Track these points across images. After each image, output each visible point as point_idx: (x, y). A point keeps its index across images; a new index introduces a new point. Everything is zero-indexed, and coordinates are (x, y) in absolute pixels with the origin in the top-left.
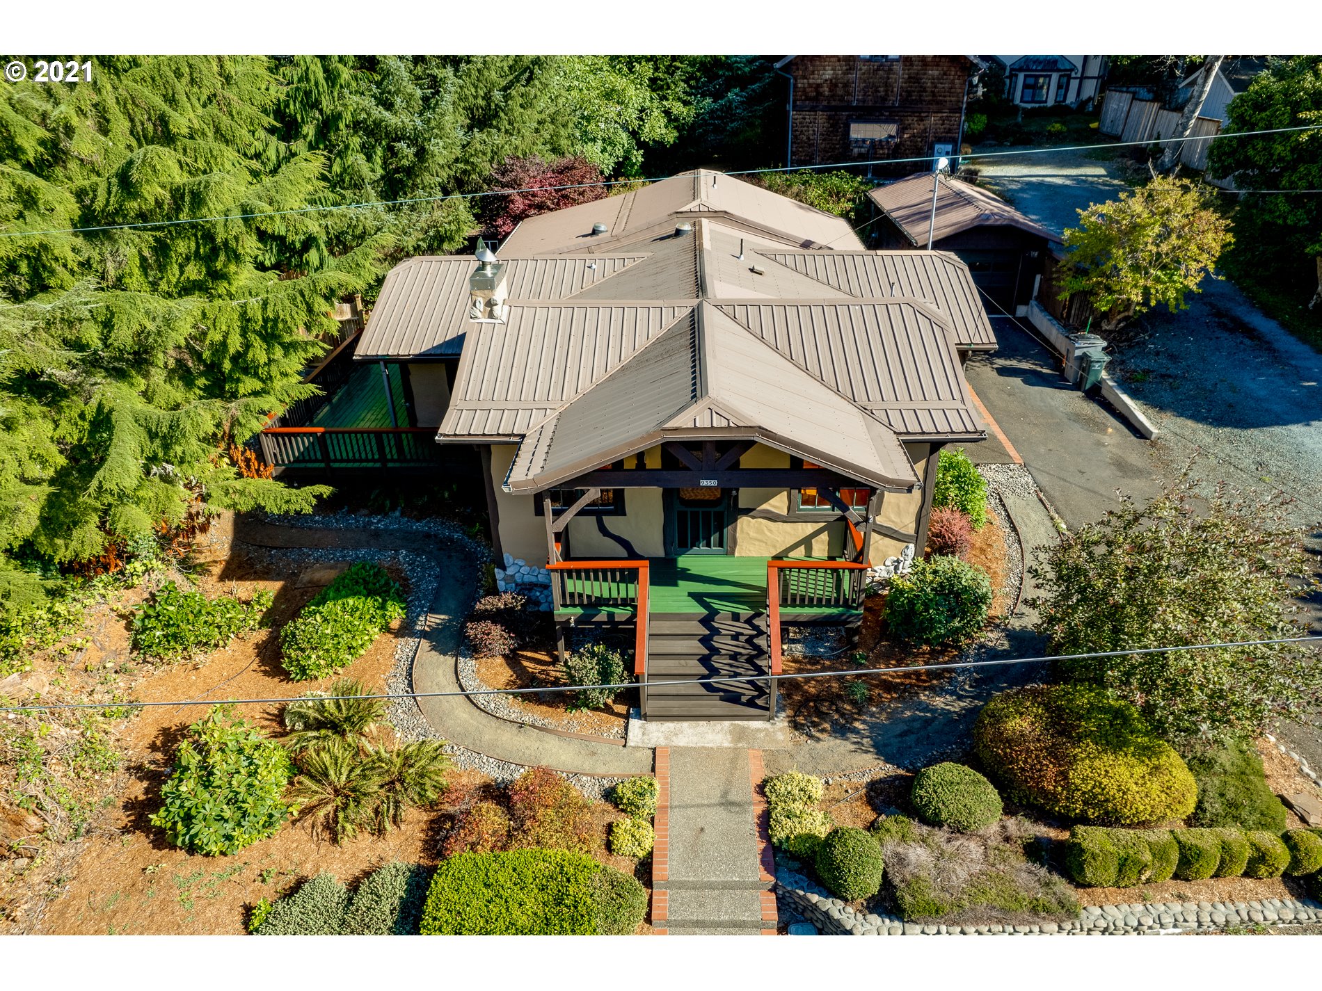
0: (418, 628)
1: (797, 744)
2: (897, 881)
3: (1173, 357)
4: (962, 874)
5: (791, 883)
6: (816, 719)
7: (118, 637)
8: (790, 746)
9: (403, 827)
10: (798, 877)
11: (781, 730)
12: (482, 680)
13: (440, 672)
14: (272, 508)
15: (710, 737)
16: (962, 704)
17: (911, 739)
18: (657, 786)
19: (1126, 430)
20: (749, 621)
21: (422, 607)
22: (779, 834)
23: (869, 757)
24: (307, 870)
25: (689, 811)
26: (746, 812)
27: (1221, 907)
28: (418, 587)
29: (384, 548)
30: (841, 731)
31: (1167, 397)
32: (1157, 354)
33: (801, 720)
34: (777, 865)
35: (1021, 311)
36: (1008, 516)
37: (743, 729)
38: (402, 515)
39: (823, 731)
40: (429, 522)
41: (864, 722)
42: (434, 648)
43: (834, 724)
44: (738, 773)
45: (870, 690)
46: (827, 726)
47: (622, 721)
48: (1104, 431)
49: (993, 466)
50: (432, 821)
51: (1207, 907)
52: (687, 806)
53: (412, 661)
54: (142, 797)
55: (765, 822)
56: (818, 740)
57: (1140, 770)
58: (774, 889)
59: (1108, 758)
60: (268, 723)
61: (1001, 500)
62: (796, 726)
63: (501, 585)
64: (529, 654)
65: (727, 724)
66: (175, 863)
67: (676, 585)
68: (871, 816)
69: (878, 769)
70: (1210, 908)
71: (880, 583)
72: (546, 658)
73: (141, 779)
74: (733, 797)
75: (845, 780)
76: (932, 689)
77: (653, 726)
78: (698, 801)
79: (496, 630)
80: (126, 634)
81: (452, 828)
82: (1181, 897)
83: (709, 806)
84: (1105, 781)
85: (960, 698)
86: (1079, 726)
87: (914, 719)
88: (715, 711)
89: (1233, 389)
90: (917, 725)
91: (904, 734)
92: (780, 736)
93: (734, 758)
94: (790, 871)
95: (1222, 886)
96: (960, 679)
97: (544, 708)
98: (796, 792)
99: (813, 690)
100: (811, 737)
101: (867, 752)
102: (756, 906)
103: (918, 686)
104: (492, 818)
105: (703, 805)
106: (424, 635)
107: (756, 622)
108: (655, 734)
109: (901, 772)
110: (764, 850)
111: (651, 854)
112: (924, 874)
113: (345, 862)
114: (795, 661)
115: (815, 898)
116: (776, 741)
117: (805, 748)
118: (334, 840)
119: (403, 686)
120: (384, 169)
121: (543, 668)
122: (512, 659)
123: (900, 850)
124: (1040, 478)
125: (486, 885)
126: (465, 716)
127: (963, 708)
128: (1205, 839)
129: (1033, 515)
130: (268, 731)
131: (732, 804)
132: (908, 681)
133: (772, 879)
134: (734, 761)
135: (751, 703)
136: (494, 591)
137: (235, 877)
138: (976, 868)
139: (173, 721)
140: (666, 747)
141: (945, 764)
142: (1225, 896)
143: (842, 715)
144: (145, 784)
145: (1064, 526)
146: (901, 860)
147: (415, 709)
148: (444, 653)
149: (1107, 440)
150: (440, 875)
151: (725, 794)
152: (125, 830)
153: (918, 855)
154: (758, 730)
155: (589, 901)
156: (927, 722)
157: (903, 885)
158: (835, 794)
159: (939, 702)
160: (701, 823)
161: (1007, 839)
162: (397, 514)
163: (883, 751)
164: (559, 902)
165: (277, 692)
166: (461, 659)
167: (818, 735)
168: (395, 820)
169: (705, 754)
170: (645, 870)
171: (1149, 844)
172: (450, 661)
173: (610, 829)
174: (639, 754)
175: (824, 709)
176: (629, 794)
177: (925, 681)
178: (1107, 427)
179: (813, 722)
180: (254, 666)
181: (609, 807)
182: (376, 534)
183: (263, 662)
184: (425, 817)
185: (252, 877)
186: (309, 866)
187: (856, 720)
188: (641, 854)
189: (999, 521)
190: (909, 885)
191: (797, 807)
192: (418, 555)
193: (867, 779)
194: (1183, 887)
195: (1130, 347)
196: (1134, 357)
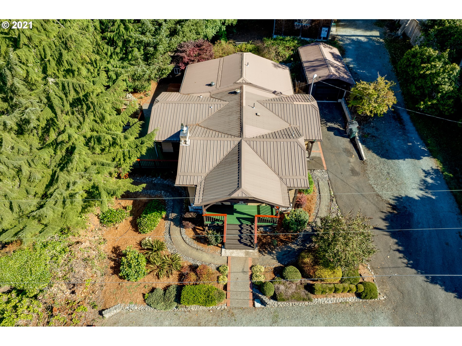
0: (170, 218)
1: (260, 256)
2: (277, 293)
3: (377, 129)
4: (290, 292)
5: (255, 292)
6: (264, 250)
7: (96, 221)
8: (258, 257)
9: (173, 275)
10: (257, 290)
11: (256, 252)
12: (187, 235)
13: (177, 232)
14: (131, 191)
15: (240, 254)
16: (298, 247)
17: (285, 256)
18: (228, 268)
19: (358, 156)
20: (250, 226)
21: (170, 210)
22: (254, 281)
23: (275, 260)
24: (154, 285)
25: (235, 274)
26: (247, 274)
27: (341, 299)
28: (168, 203)
29: (157, 190)
30: (270, 253)
31: (372, 145)
32: (373, 127)
33: (261, 250)
34: (253, 287)
35: (339, 101)
36: (319, 189)
37: (248, 252)
38: (161, 178)
39: (266, 253)
40: (168, 181)
41: (275, 251)
42: (174, 225)
43: (269, 251)
44: (246, 264)
45: (277, 242)
46: (267, 252)
47: (220, 249)
48: (351, 156)
49: (318, 170)
50: (179, 274)
51: (338, 298)
52: (235, 272)
53: (170, 228)
54: (114, 266)
55: (251, 277)
56: (264, 255)
57: (330, 273)
58: (252, 292)
59: (324, 270)
60: (137, 246)
61: (318, 183)
62: (260, 251)
63: (190, 209)
64: (198, 227)
65: (244, 250)
66: (125, 283)
67: (233, 214)
68: (274, 276)
69: (277, 264)
70: (339, 299)
71: (283, 211)
72: (202, 229)
73: (112, 261)
74: (244, 270)
75: (269, 267)
76: (292, 242)
77: (227, 251)
78: (237, 271)
79: (190, 224)
80: (98, 220)
81: (184, 278)
82: (334, 297)
83: (239, 272)
84: (322, 275)
85: (298, 245)
86: (319, 261)
87: (286, 251)
88: (241, 248)
89: (389, 144)
90: (287, 252)
91: (284, 255)
92: (256, 254)
93: (246, 259)
94: (256, 288)
95: (343, 294)
96: (299, 240)
97: (202, 244)
98: (258, 270)
99: (264, 241)
100: (263, 255)
101: (274, 259)
102: (248, 296)
103: (289, 242)
104: (193, 276)
105: (238, 272)
106: (171, 220)
107: (252, 226)
108: (228, 253)
109: (282, 265)
110: (251, 284)
111: (227, 284)
112: (282, 292)
113: (162, 283)
114: (261, 233)
115: (260, 295)
116: (255, 256)
117: (261, 258)
118: (159, 278)
119: (168, 236)
120: (144, 52)
121: (201, 232)
122: (194, 229)
123: (278, 286)
124: (330, 175)
125: (193, 293)
126: (184, 246)
127: (298, 248)
128: (340, 286)
129: (325, 189)
130: (138, 248)
131: (245, 272)
132: (287, 240)
133: (252, 291)
134: (245, 261)
135: (250, 246)
136: (188, 211)
137: (139, 287)
138: (293, 291)
139: (115, 245)
140: (230, 256)
141: (290, 266)
142: (343, 296)
143: (270, 249)
144: (113, 262)
145: (332, 193)
146: (278, 289)
147: (172, 243)
148: (177, 226)
149: (352, 160)
150: (184, 290)
151: (243, 269)
152: (112, 274)
153: (282, 287)
154: (251, 252)
155: (214, 297)
156: (289, 251)
157: (278, 294)
158: (267, 270)
159: (293, 246)
160: (238, 277)
161: (301, 284)
162: (159, 177)
163: (279, 259)
164: (208, 297)
165: (138, 237)
166: (181, 229)
167: (264, 254)
168: (171, 274)
169: (239, 258)
170: (225, 287)
171: (329, 288)
172: (179, 228)
173: (218, 277)
174: (224, 258)
175: (266, 247)
176: (222, 270)
177: (290, 240)
178: (353, 154)
179: (263, 251)
180: (131, 228)
181: (218, 272)
182: (155, 185)
183: (133, 227)
184: (178, 273)
185: (143, 287)
186: (154, 284)
187: (274, 250)
188: (225, 284)
189: (316, 191)
190: (279, 294)
191: (258, 274)
192: (167, 193)
193: (274, 267)
194: (335, 295)
195: (366, 123)
196: (367, 127)
